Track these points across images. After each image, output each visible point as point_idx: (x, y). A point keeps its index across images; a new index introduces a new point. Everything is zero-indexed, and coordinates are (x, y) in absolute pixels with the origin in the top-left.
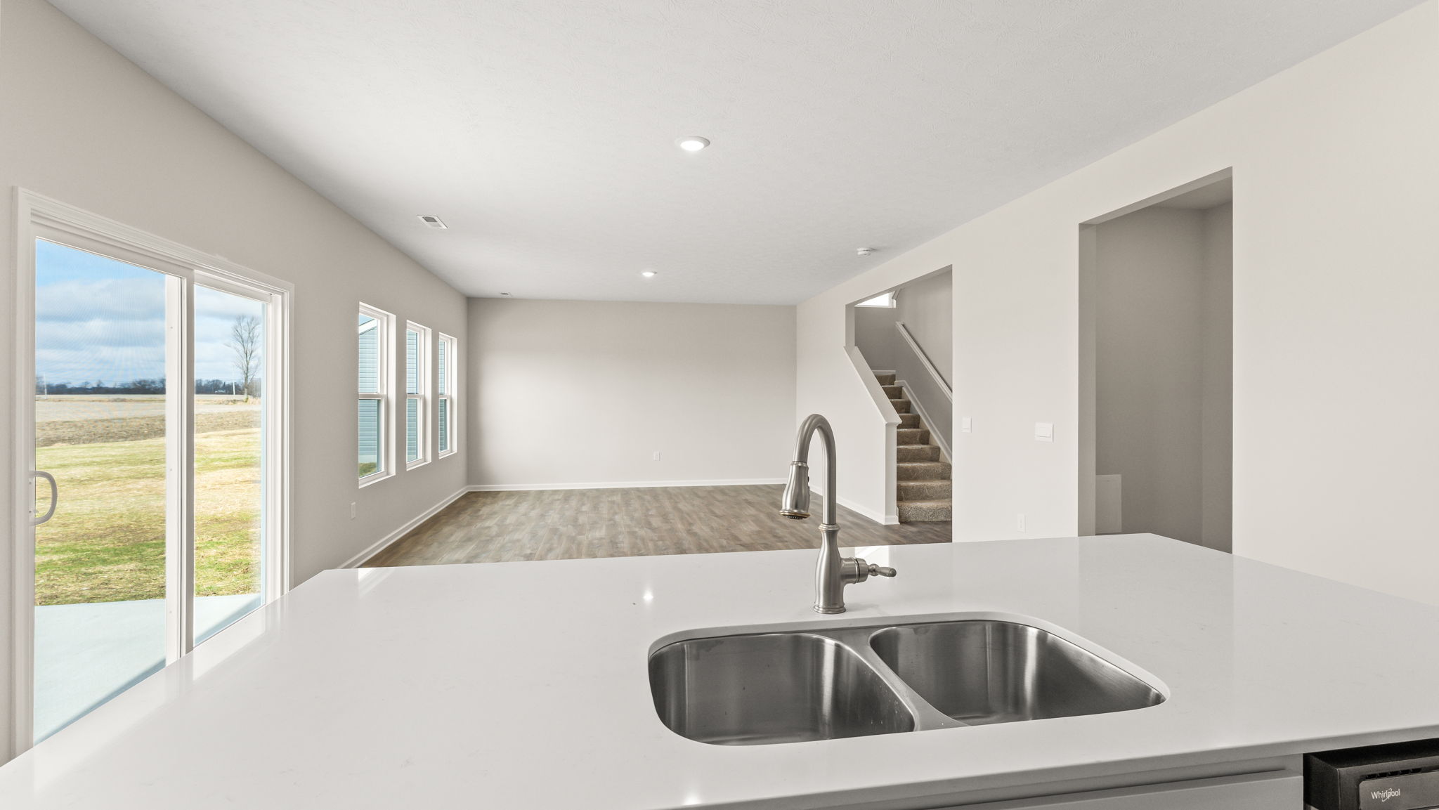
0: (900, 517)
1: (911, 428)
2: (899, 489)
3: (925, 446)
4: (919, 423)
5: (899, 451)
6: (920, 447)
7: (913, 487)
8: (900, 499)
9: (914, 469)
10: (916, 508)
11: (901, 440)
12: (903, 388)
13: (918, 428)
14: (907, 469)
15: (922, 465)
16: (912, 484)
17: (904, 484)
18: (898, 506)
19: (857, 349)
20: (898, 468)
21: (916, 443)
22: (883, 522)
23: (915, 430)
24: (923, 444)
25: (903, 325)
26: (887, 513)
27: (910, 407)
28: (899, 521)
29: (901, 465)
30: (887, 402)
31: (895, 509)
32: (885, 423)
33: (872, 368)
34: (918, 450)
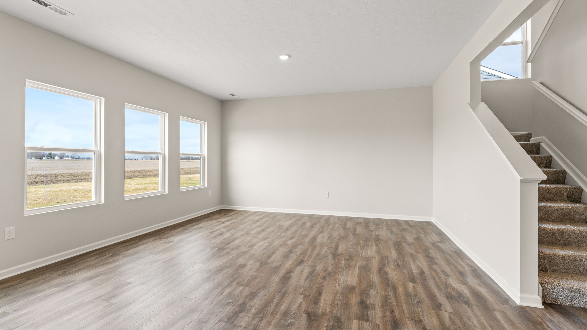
0: (544, 297)
1: (553, 183)
2: (542, 257)
3: (578, 205)
4: (565, 179)
5: (540, 209)
6: (571, 205)
7: (563, 258)
8: (543, 270)
9: (561, 233)
10: (572, 290)
11: (543, 196)
12: (543, 144)
13: (563, 183)
14: (552, 232)
15: (576, 228)
16: (561, 252)
17: (548, 251)
18: (541, 283)
19: (483, 106)
20: (540, 230)
21: (563, 201)
22: (518, 302)
23: (559, 186)
24: (573, 201)
25: (542, 83)
26: (523, 290)
27: (551, 162)
28: (544, 303)
29: (543, 226)
30: (527, 158)
31: (536, 286)
32: (519, 178)
33: (510, 130)
34: (567, 209)
